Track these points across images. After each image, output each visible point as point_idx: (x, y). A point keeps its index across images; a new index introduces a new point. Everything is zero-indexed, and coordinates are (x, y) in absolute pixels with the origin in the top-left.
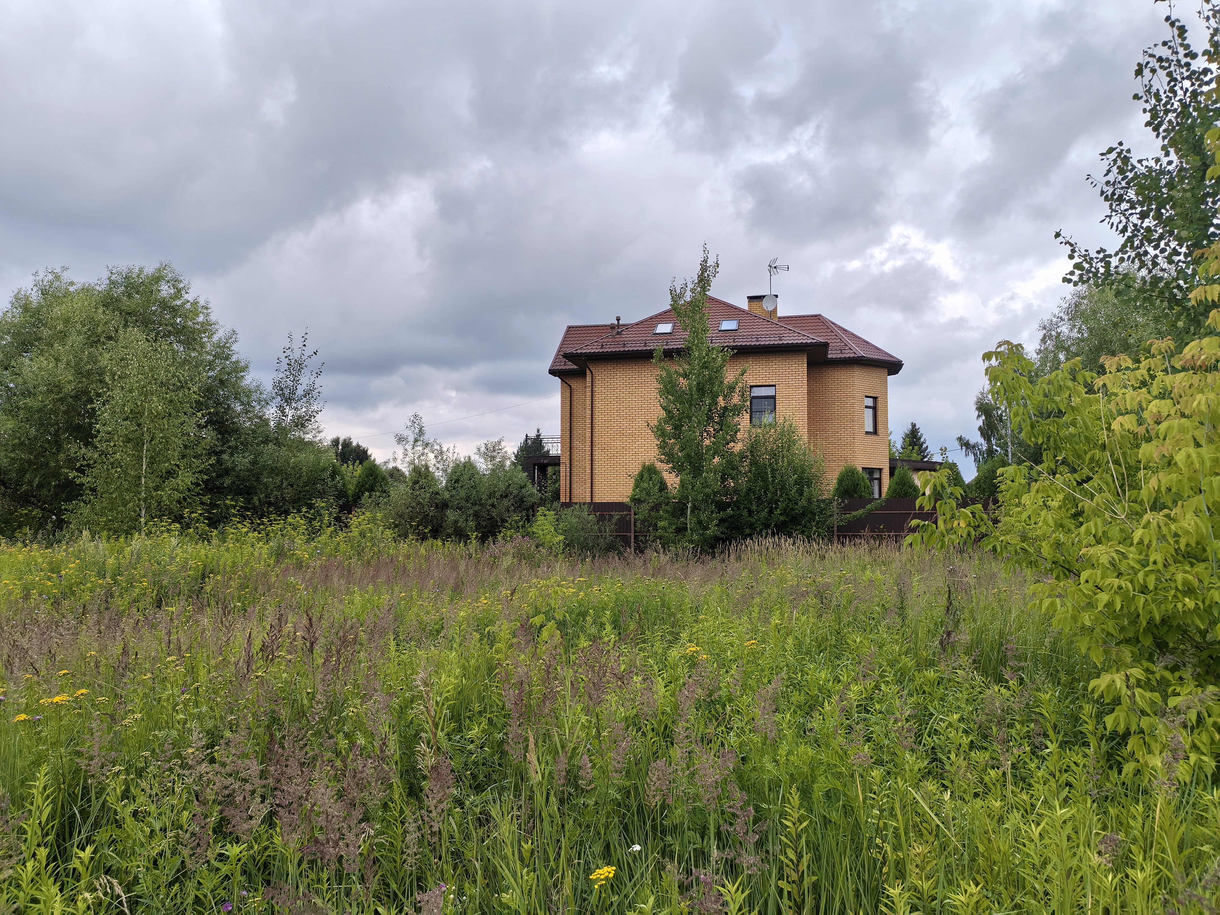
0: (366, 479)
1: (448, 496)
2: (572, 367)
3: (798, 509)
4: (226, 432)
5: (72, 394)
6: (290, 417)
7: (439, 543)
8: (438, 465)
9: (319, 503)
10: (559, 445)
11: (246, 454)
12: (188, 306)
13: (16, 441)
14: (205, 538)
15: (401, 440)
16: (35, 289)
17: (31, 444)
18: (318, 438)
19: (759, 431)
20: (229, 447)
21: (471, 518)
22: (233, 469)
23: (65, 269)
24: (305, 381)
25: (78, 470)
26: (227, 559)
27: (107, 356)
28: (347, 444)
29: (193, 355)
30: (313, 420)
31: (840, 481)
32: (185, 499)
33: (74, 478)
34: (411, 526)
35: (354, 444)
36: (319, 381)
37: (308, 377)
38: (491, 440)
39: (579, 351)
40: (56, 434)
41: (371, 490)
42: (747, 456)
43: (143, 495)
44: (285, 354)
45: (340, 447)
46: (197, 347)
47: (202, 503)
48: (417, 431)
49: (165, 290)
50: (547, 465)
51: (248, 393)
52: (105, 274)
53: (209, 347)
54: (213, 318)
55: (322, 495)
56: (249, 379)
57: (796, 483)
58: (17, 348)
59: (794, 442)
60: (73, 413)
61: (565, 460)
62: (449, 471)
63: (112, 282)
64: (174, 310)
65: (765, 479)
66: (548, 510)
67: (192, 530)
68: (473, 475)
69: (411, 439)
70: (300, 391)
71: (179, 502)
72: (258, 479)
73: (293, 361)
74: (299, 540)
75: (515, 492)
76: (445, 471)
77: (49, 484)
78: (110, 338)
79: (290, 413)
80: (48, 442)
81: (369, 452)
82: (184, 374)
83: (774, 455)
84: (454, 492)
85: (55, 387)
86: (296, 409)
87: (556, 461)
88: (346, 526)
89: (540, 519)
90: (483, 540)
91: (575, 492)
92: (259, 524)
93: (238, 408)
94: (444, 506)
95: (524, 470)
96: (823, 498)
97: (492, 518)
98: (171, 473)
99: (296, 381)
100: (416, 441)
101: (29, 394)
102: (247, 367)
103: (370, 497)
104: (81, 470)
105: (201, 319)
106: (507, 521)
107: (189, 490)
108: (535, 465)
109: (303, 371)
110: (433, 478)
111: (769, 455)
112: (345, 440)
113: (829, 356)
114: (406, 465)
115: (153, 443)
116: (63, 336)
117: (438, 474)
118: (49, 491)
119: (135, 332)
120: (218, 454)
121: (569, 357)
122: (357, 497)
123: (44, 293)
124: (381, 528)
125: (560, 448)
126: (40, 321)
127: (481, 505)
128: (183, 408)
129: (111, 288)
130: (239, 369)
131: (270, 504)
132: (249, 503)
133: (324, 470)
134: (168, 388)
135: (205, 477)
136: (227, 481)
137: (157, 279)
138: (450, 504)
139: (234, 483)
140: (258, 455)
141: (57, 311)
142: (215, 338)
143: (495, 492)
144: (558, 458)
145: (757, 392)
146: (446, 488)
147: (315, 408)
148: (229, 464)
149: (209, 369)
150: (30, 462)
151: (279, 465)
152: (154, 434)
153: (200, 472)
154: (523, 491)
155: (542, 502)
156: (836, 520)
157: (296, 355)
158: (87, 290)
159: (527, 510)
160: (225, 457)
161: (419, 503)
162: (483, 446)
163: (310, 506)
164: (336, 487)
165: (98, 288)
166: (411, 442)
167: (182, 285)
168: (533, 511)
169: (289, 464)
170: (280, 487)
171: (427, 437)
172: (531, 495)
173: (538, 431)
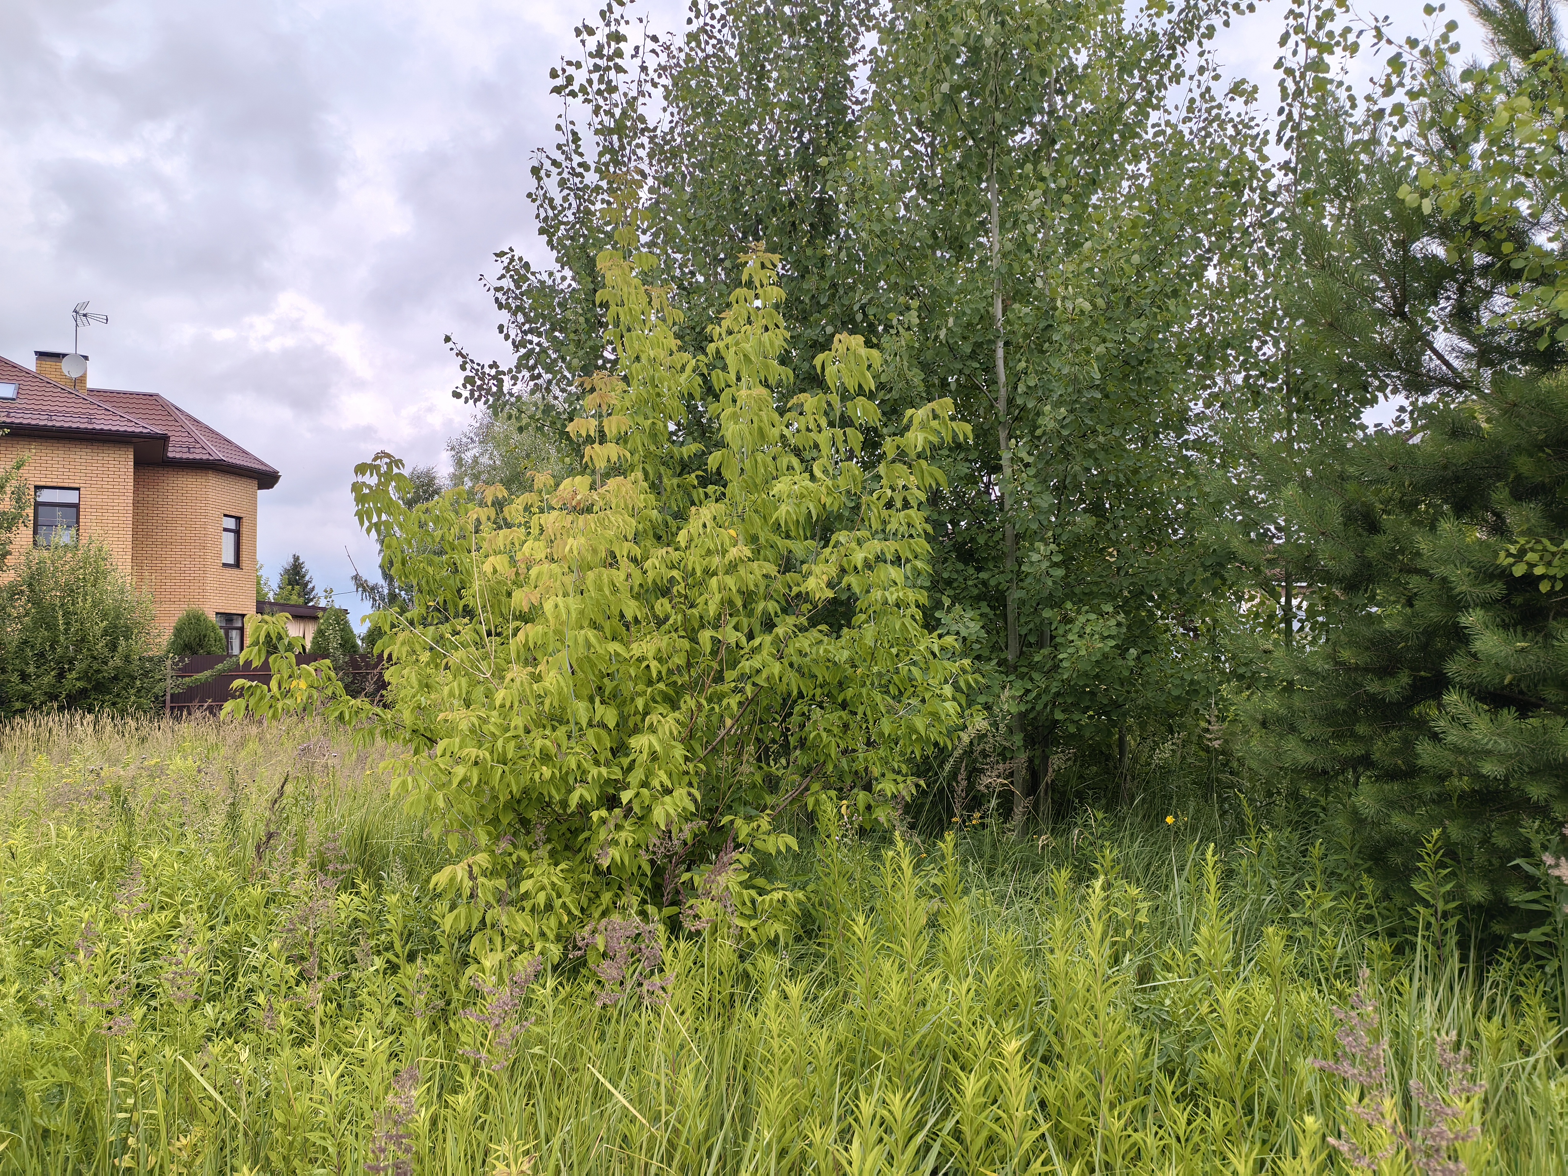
3: (108, 671)
19: (46, 554)
31: (178, 631)
42: (22, 592)
57: (105, 633)
59: (105, 574)
65: (51, 627)
83: (70, 591)
96: (151, 654)
111: (62, 591)
113: (170, 455)
145: (46, 496)
156: (170, 685)
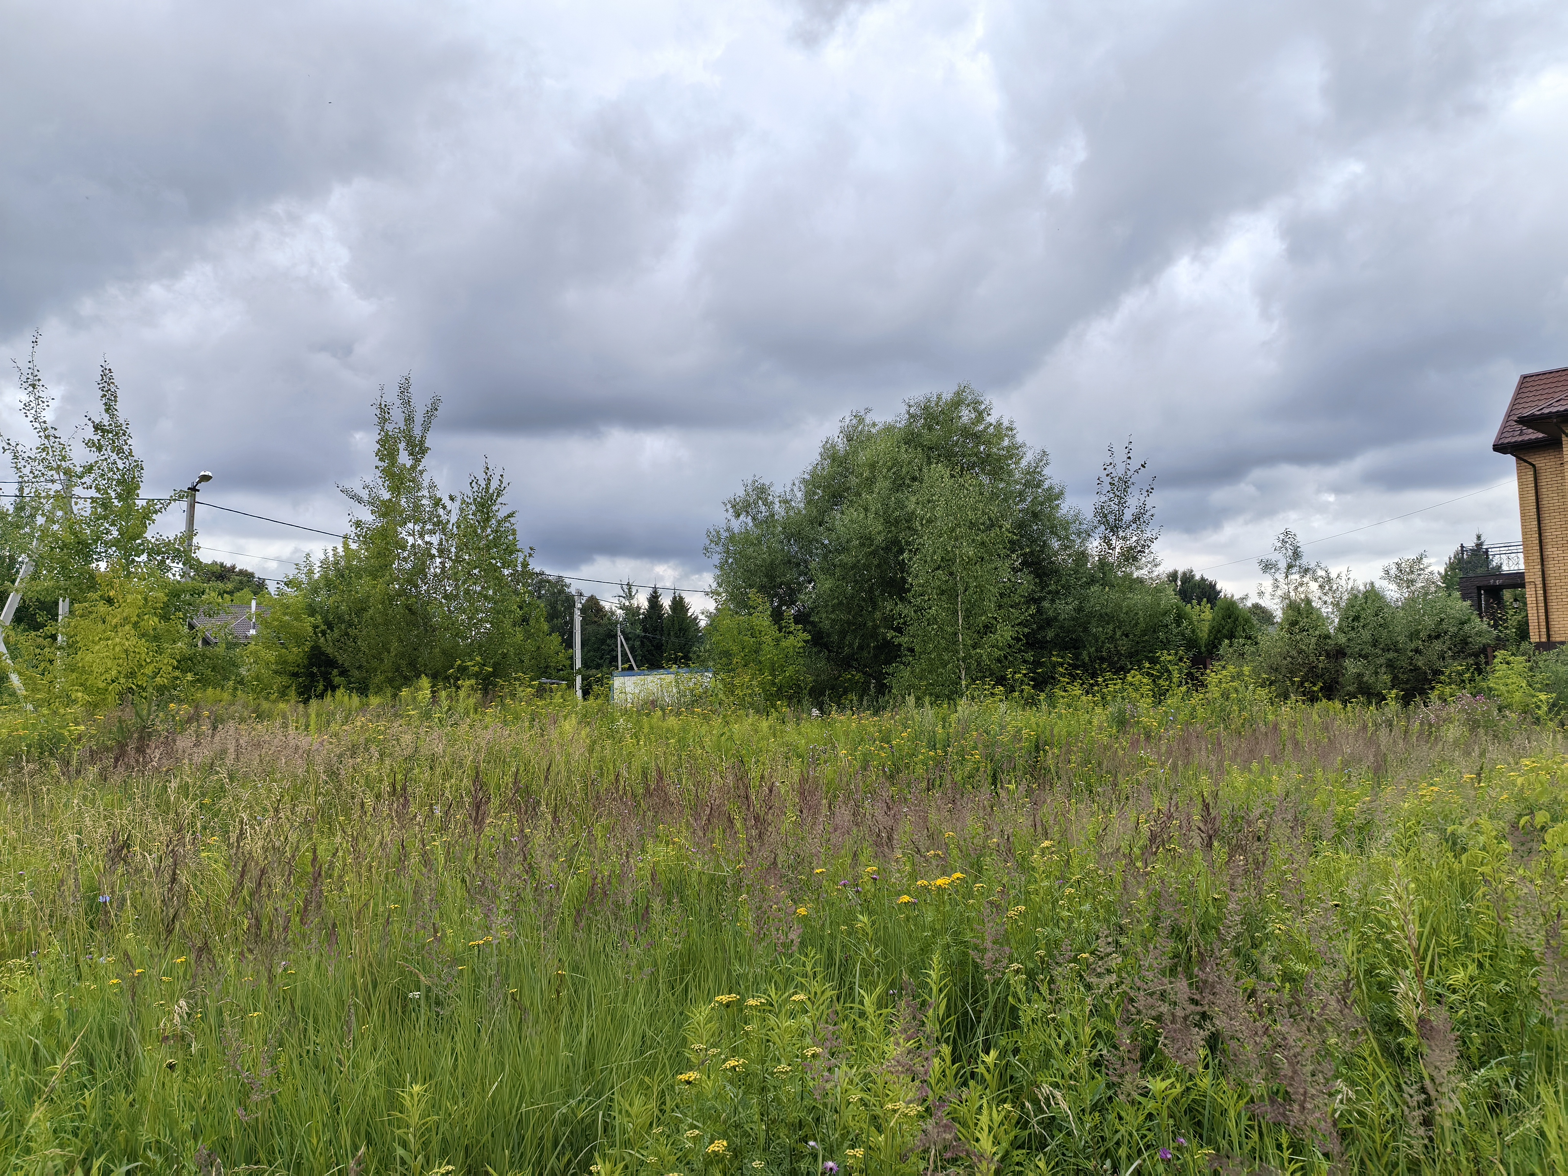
0: (1223, 622)
1: (1344, 640)
2: (1533, 436)
4: (1045, 574)
5: (883, 545)
6: (1118, 550)
7: (1338, 705)
8: (1325, 598)
9: (1165, 657)
10: (1521, 556)
11: (1070, 600)
12: (991, 430)
13: (836, 601)
14: (1031, 702)
15: (1268, 567)
16: (841, 435)
17: (848, 603)
18: (1156, 574)
20: (1050, 592)
21: (1383, 670)
22: (1055, 619)
23: (868, 410)
24: (1133, 502)
25: (895, 630)
26: (1060, 729)
27: (913, 499)
28: (1188, 578)
29: (1001, 486)
30: (1147, 551)
32: (1006, 657)
33: (892, 638)
34: (1293, 683)
35: (1198, 577)
36: (1151, 501)
37: (1137, 496)
38: (1406, 558)
39: (1546, 411)
40: (871, 590)
41: (1231, 636)
43: (962, 654)
44: (1106, 472)
45: (1179, 583)
46: (1005, 477)
47: (1025, 662)
48: (1290, 553)
49: (966, 415)
50: (1501, 588)
51: (1066, 525)
52: (903, 409)
53: (1017, 475)
54: (1019, 439)
55: (1165, 645)
56: (1066, 507)
58: (828, 501)
60: (885, 567)
61: (1534, 577)
62: (1343, 604)
63: (912, 416)
64: (977, 437)
66: (1513, 654)
67: (1017, 693)
68: (1381, 609)
69: (1283, 565)
70: (1128, 516)
71: (999, 661)
72: (1086, 630)
73: (1116, 479)
74: (1145, 704)
75: (1453, 630)
76: (1336, 605)
77: (868, 645)
78: (914, 479)
79: (1118, 544)
80: (864, 600)
81: (1218, 587)
82: (994, 509)
84: (1353, 634)
85: (866, 540)
86: (1124, 538)
87: (1517, 581)
88: (1203, 685)
89: (1501, 669)
90: (1406, 700)
91: (1555, 625)
92: (1092, 685)
93: (1056, 544)
94: (1340, 653)
95: (1464, 598)
97: (1417, 669)
98: (988, 628)
99: (1122, 503)
100: (1290, 567)
101: (843, 549)
102: (1061, 493)
103: (1230, 646)
104: (899, 630)
105: (1006, 443)
106: (1443, 673)
107: (1010, 647)
108: (1479, 588)
109: (1129, 490)
110: (1319, 617)
112: (1184, 574)
114: (1277, 600)
115: (967, 593)
116: (870, 482)
117: (1326, 610)
118: (869, 653)
119: (939, 469)
120: (1037, 601)
121: (1527, 421)
122: (1213, 646)
123: (850, 439)
124: (1251, 687)
125: (1522, 561)
126: (847, 469)
127: (1396, 651)
128: (996, 550)
129: (911, 423)
130: (1053, 496)
131: (1102, 660)
132: (1077, 659)
133: (1166, 613)
134: (979, 529)
135: (1026, 630)
136: (1050, 634)
137: (957, 403)
138: (1348, 651)
139: (1057, 635)
140: (1084, 599)
141: (863, 457)
142: (1024, 463)
143: (1418, 632)
144: (1520, 576)
146: (1340, 629)
147: (1148, 535)
148: (1051, 613)
149: (1020, 501)
150: (849, 623)
151: (1108, 611)
152: (967, 582)
153: (1018, 624)
154: (1466, 627)
155: (1501, 643)
157: (1120, 471)
158: (889, 429)
159: (1476, 655)
160: (1046, 604)
161: (1300, 652)
162: (1394, 567)
163: (1154, 661)
164: (1183, 635)
165: (898, 425)
166: (1283, 570)
167: (983, 407)
168: (1486, 657)
169: (1121, 608)
170: (1112, 639)
171: (1304, 561)
172: (1479, 634)
173: (1479, 537)
